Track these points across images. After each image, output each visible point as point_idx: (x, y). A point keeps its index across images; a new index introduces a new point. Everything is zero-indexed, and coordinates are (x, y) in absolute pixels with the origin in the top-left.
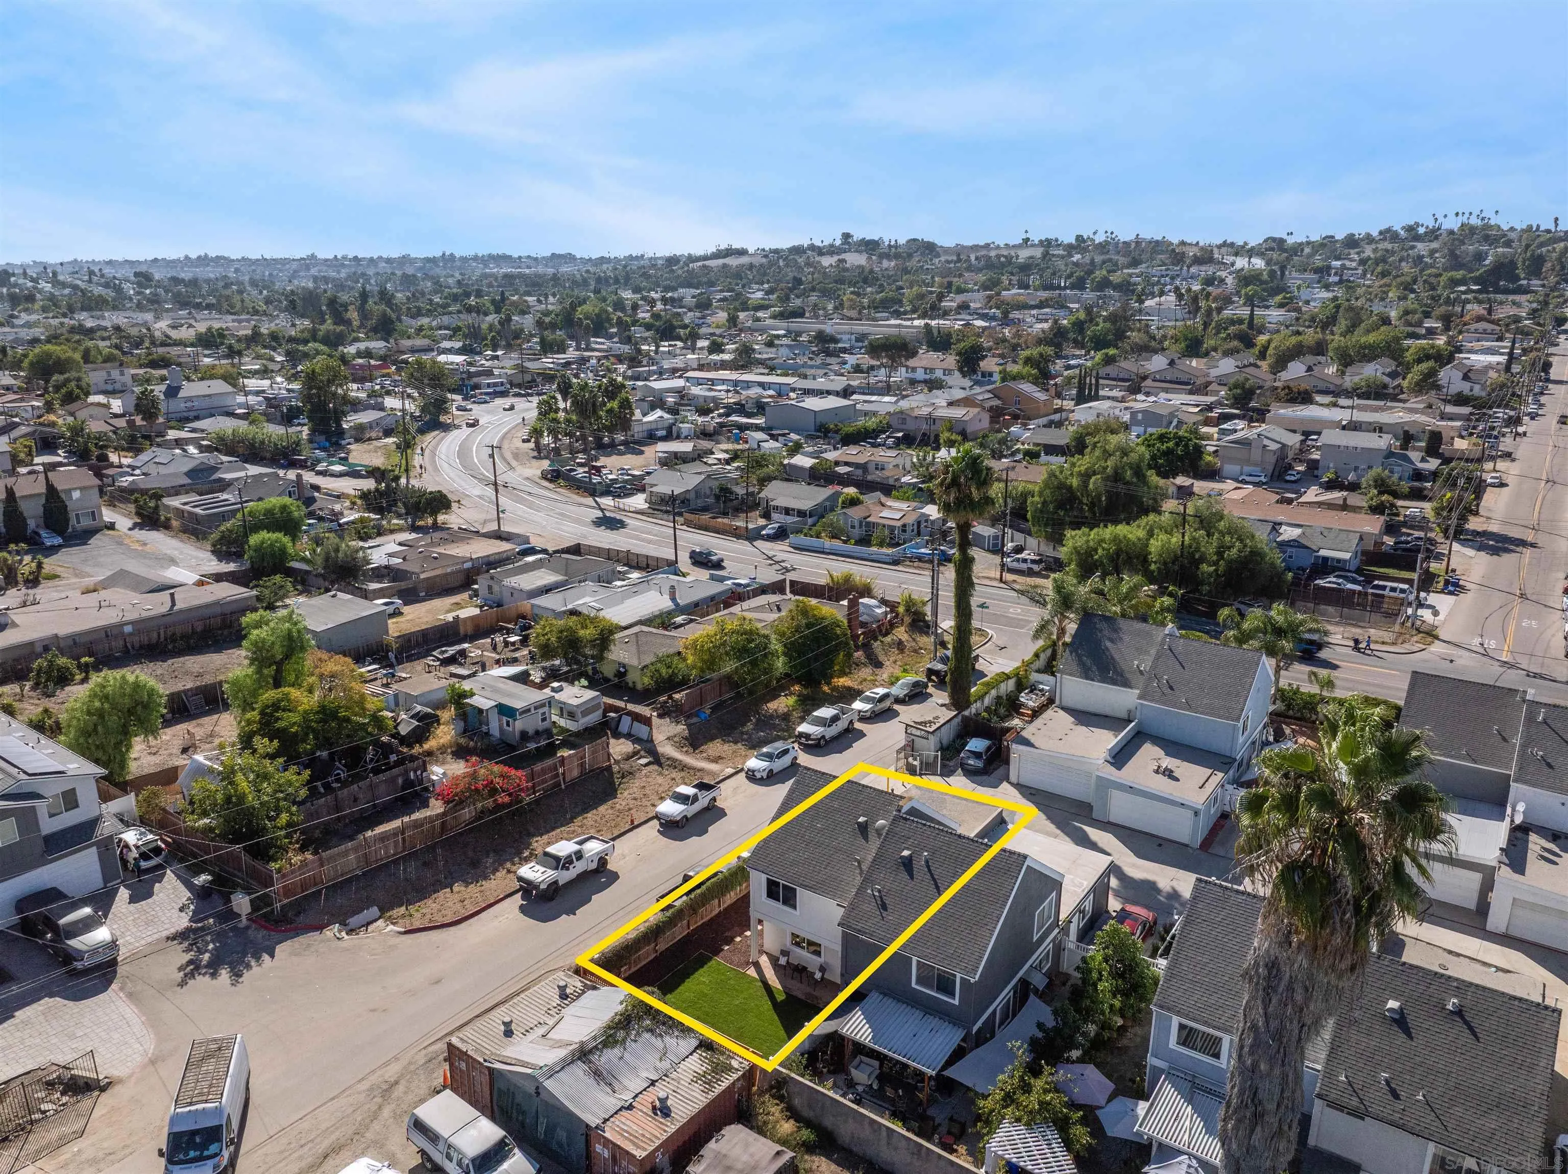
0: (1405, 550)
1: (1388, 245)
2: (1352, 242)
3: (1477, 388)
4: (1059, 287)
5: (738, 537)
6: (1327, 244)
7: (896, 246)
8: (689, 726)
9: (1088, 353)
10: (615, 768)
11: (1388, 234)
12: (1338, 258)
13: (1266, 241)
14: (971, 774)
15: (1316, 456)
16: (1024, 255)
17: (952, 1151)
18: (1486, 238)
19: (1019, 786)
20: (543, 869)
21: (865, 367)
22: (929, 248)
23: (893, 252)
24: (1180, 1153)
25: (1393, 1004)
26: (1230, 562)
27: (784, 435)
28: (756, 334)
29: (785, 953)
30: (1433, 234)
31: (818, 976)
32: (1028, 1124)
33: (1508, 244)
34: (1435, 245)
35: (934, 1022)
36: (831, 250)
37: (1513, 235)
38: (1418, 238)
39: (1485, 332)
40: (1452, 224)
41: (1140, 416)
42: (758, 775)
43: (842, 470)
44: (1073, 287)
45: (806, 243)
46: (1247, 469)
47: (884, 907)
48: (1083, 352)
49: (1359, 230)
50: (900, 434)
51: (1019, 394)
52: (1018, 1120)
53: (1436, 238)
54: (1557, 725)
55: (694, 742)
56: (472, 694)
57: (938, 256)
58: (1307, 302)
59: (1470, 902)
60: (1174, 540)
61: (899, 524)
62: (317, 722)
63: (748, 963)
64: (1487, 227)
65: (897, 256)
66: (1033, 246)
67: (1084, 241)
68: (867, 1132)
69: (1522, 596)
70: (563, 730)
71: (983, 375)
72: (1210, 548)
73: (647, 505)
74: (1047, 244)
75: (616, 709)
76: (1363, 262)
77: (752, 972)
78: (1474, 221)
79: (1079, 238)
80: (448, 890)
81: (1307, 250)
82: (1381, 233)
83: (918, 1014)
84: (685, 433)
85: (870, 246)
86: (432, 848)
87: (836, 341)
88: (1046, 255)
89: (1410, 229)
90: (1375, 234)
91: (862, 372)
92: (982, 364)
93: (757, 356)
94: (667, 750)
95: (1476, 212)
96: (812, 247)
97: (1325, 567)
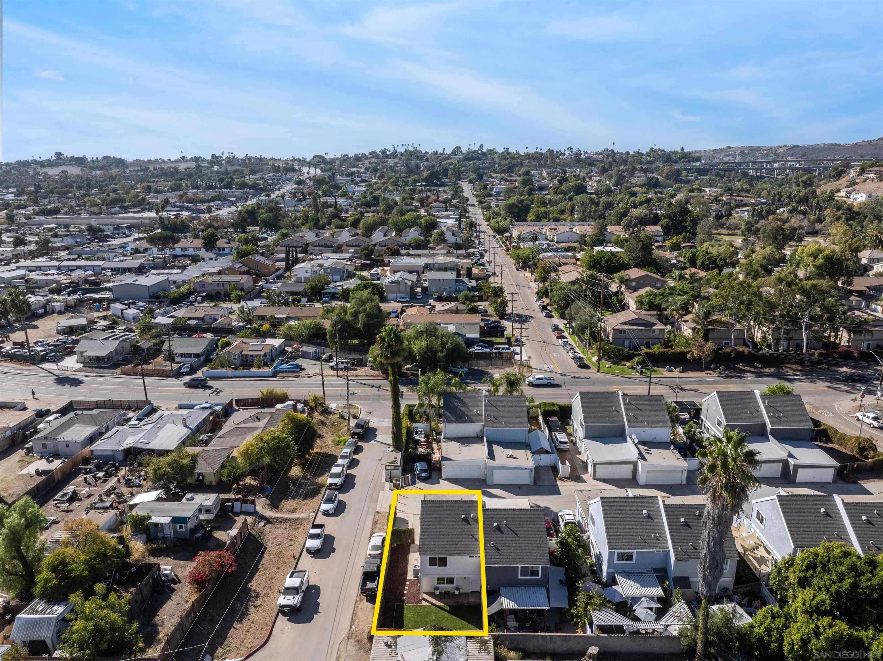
0: (491, 328)
1: (374, 160)
2: (358, 158)
3: (459, 239)
4: (217, 188)
5: (167, 377)
6: (345, 159)
7: (97, 161)
8: (266, 497)
9: (261, 229)
10: (253, 532)
11: (373, 154)
12: (353, 167)
13: (315, 157)
14: (424, 480)
15: (426, 284)
16: (182, 167)
17: (576, 632)
18: (417, 157)
19: (447, 480)
20: (292, 597)
21: (142, 250)
22: (120, 163)
23: (95, 164)
24: (641, 598)
25: (682, 520)
26: (448, 350)
27: (133, 303)
28: (34, 227)
29: (437, 589)
30: (394, 154)
31: (457, 592)
32: (599, 610)
33: (427, 160)
34: (396, 160)
35: (531, 589)
36: (50, 164)
37: (428, 156)
38: (387, 156)
39: (439, 207)
40: (401, 150)
41: (329, 270)
42: (331, 512)
43: (193, 322)
44: (225, 187)
45: (30, 159)
46: (399, 295)
47: (498, 550)
48: (258, 228)
49: (360, 152)
50: (204, 294)
51: (257, 262)
52: (595, 610)
53: (396, 157)
54: (633, 403)
55: (275, 505)
56: (150, 517)
57: (127, 167)
58: (354, 193)
59: (629, 476)
60: (423, 343)
61: (262, 353)
62: (98, 564)
63: (420, 601)
64: (416, 151)
65: (101, 168)
66: (187, 161)
67: (217, 158)
68: (541, 641)
69: (544, 342)
70: (209, 522)
71: (219, 249)
72: (437, 344)
73: (80, 365)
74: (196, 160)
75: (228, 500)
76: (367, 169)
77: (425, 603)
78: (410, 149)
79: (213, 156)
80: (232, 629)
81: (337, 163)
82: (370, 154)
83: (523, 589)
84: (58, 309)
85: (80, 161)
86: (205, 611)
87: (102, 231)
88: (198, 167)
89: (384, 152)
90: (367, 154)
91: (140, 252)
92: (217, 243)
93: (54, 245)
94: (269, 513)
95: (411, 145)
96: (35, 162)
97: (470, 343)
